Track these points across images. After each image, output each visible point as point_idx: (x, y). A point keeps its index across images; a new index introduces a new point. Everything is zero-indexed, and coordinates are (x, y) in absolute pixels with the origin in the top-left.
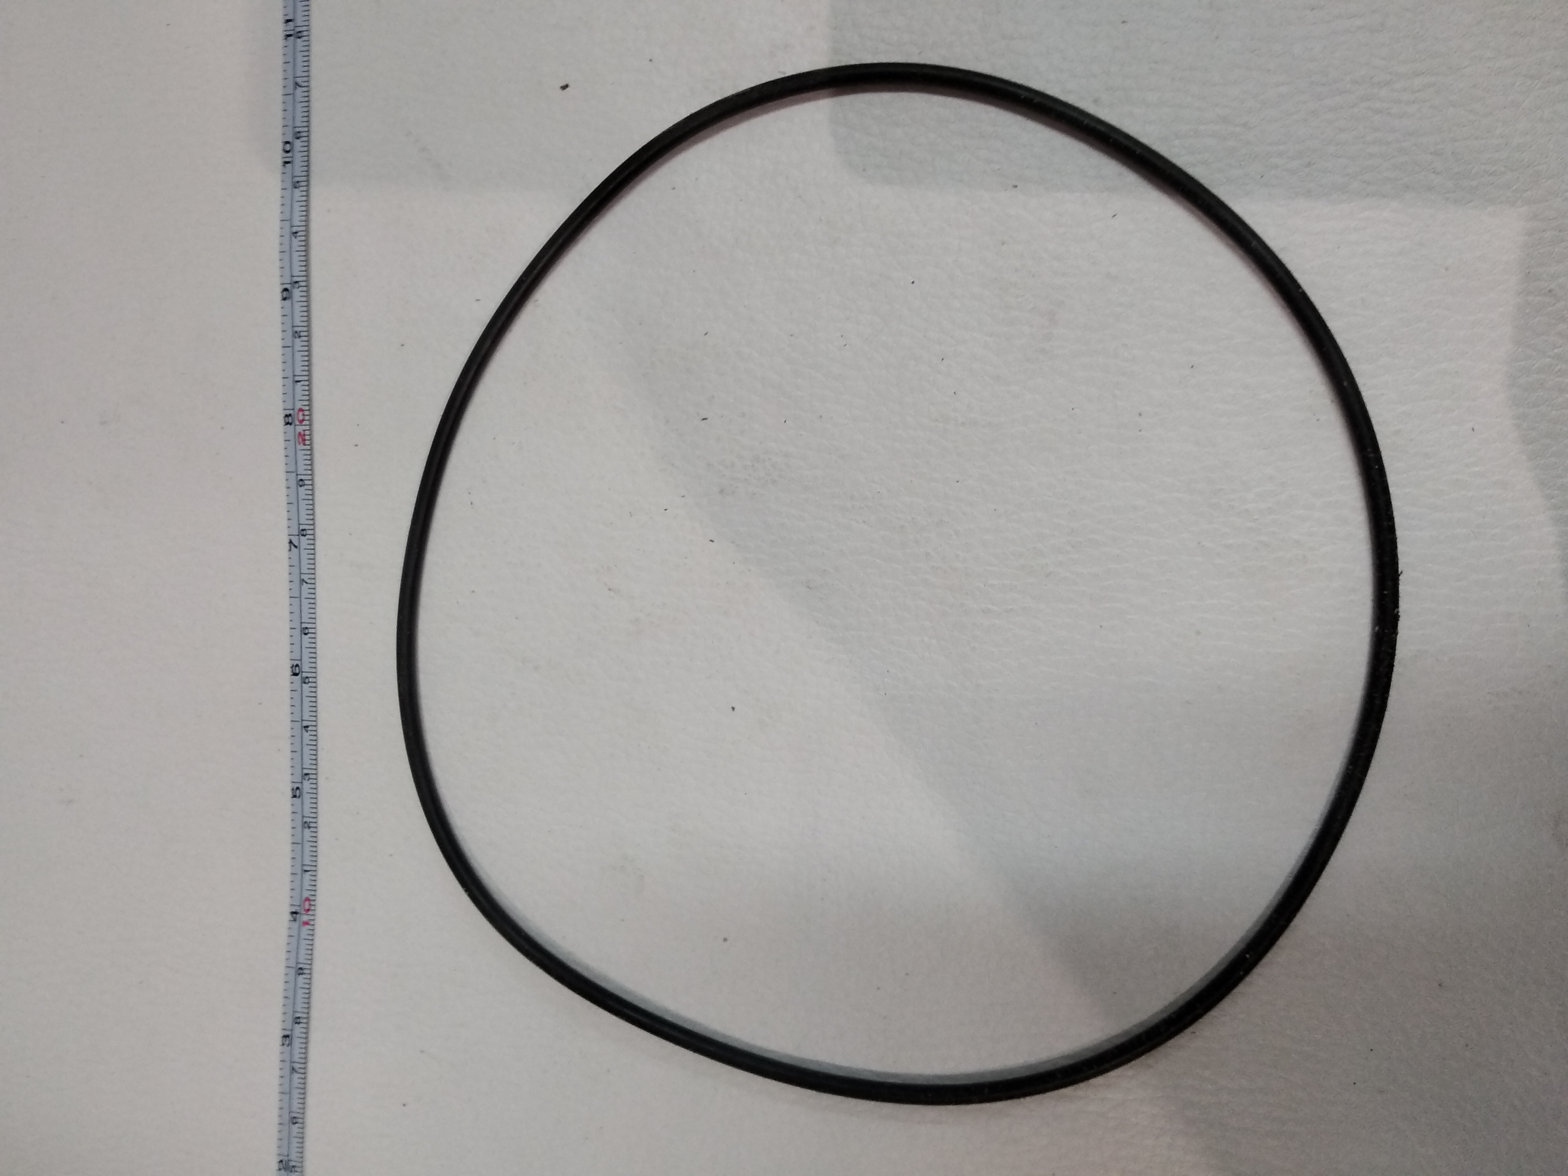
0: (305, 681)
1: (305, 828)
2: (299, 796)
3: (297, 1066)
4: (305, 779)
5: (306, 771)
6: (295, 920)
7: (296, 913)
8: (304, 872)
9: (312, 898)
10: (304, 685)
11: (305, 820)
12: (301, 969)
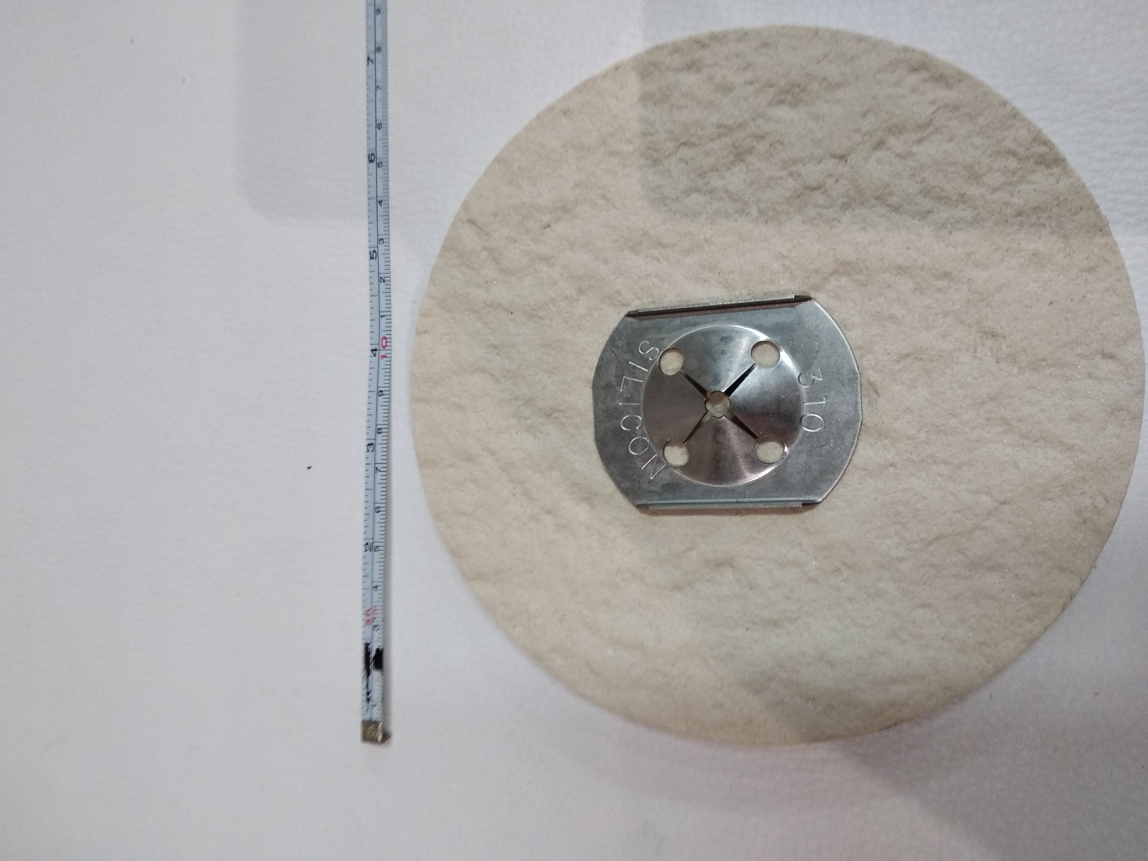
0: (378, 165)
1: (381, 282)
2: (376, 258)
3: (379, 466)
4: (380, 243)
5: (380, 237)
6: (375, 355)
7: (376, 350)
8: (380, 317)
9: (387, 337)
10: (378, 168)
11: (380, 276)
12: (381, 391)
